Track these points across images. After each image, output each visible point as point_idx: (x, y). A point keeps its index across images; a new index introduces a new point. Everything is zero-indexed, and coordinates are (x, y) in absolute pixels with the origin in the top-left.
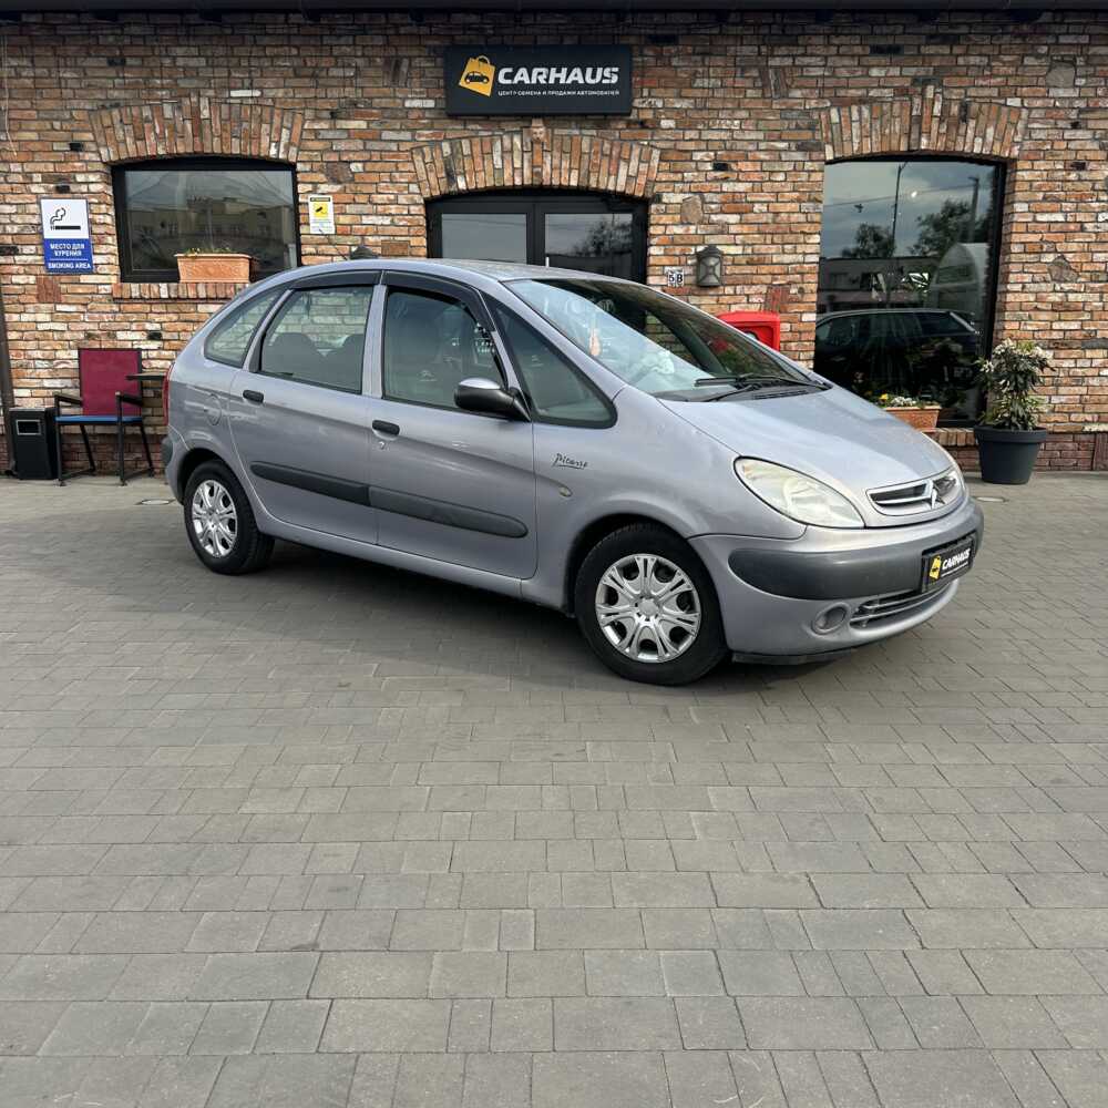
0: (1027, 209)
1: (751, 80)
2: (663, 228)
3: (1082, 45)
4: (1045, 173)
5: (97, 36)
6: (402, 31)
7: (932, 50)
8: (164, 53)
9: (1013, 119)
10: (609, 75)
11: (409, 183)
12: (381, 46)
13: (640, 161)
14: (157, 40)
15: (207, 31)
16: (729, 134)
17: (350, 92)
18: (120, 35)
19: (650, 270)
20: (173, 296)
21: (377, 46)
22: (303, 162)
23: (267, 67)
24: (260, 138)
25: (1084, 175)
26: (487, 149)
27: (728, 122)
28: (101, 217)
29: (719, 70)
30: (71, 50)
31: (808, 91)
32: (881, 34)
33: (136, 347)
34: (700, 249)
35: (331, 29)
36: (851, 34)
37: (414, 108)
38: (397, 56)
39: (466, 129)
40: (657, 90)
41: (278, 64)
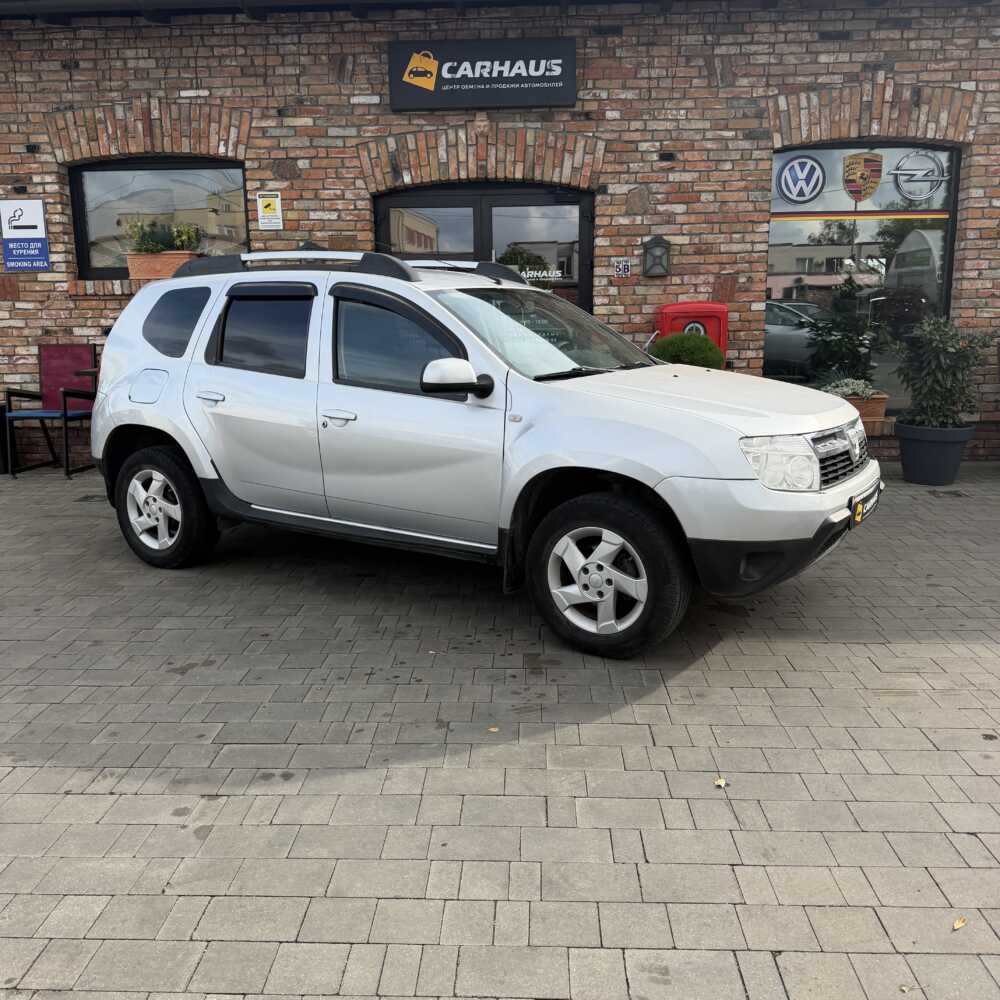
0: (982, 195)
1: (697, 69)
2: (608, 219)
5: (51, 40)
6: (349, 27)
7: (882, 34)
8: (115, 55)
9: (968, 103)
10: (553, 67)
11: (355, 178)
12: (327, 44)
13: (585, 153)
14: (106, 43)
15: (156, 33)
16: (675, 124)
17: (290, 90)
18: (71, 39)
19: (596, 261)
20: (126, 292)
21: (323, 44)
22: (248, 159)
23: (215, 67)
24: (208, 137)
26: (429, 146)
27: (674, 112)
28: (57, 216)
29: (664, 60)
30: (26, 55)
31: (755, 79)
32: (830, 20)
33: (91, 343)
34: (647, 239)
35: (276, 28)
36: (798, 21)
37: (359, 105)
38: (342, 52)
39: (410, 124)
40: (602, 81)
41: (226, 64)
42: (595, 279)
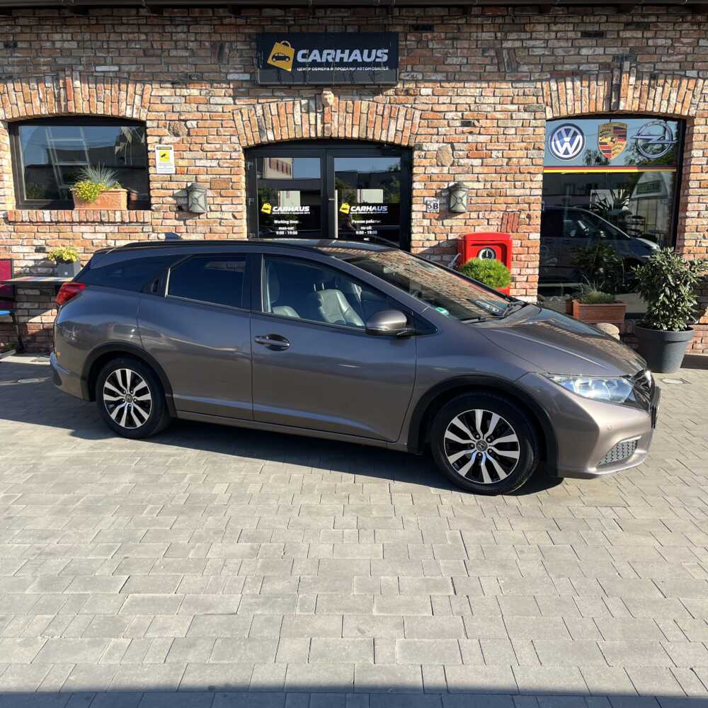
0: (702, 155)
1: (489, 58)
2: (424, 168)
6: (226, 21)
7: (628, 34)
8: (46, 38)
9: (692, 86)
10: (382, 55)
11: (231, 136)
12: (209, 33)
13: (406, 119)
14: (40, 29)
15: (78, 22)
16: (473, 99)
17: (182, 68)
18: (12, 25)
19: (414, 200)
20: (54, 220)
21: (206, 33)
22: (150, 120)
23: (123, 49)
24: (119, 102)
26: (289, 110)
27: (472, 90)
29: (465, 51)
31: (533, 66)
32: (590, 23)
33: (26, 257)
34: (452, 184)
35: (171, 20)
36: (565, 23)
37: (234, 80)
38: (221, 40)
39: (273, 95)
40: (418, 66)
41: (131, 46)
42: (413, 213)
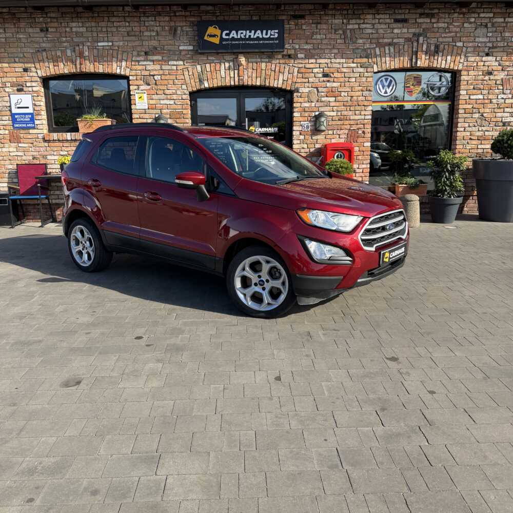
0: (466, 93)
1: (339, 35)
2: (298, 104)
3: (490, 18)
4: (474, 77)
5: (35, 18)
6: (177, 14)
7: (422, 20)
8: (66, 23)
9: (459, 52)
10: (274, 34)
11: (182, 84)
12: (168, 21)
13: (289, 73)
14: (63, 20)
15: (86, 15)
16: (330, 60)
17: (151, 43)
18: (45, 17)
19: (294, 124)
20: (73, 139)
21: (166, 21)
22: (131, 75)
23: (115, 32)
24: (112, 65)
25: (492, 77)
26: (218, 68)
27: (329, 55)
28: (39, 102)
29: (324, 31)
30: (22, 25)
31: (364, 40)
32: (399, 14)
34: (317, 113)
35: (144, 14)
36: (385, 14)
37: (184, 50)
38: (175, 25)
39: (208, 59)
40: (296, 40)
41: (120, 30)
42: (294, 132)
